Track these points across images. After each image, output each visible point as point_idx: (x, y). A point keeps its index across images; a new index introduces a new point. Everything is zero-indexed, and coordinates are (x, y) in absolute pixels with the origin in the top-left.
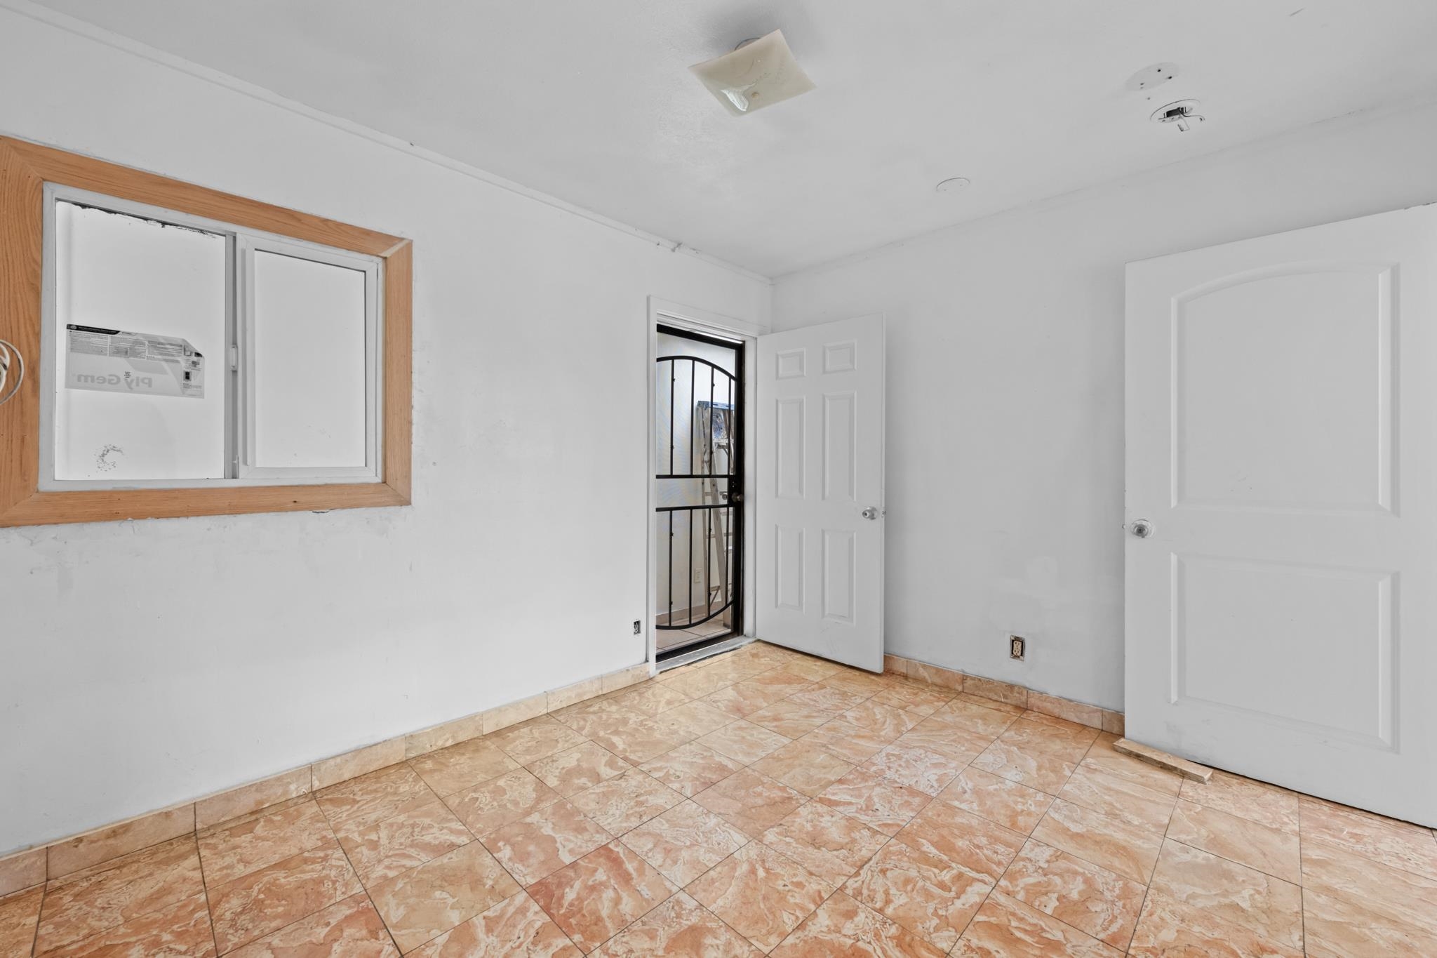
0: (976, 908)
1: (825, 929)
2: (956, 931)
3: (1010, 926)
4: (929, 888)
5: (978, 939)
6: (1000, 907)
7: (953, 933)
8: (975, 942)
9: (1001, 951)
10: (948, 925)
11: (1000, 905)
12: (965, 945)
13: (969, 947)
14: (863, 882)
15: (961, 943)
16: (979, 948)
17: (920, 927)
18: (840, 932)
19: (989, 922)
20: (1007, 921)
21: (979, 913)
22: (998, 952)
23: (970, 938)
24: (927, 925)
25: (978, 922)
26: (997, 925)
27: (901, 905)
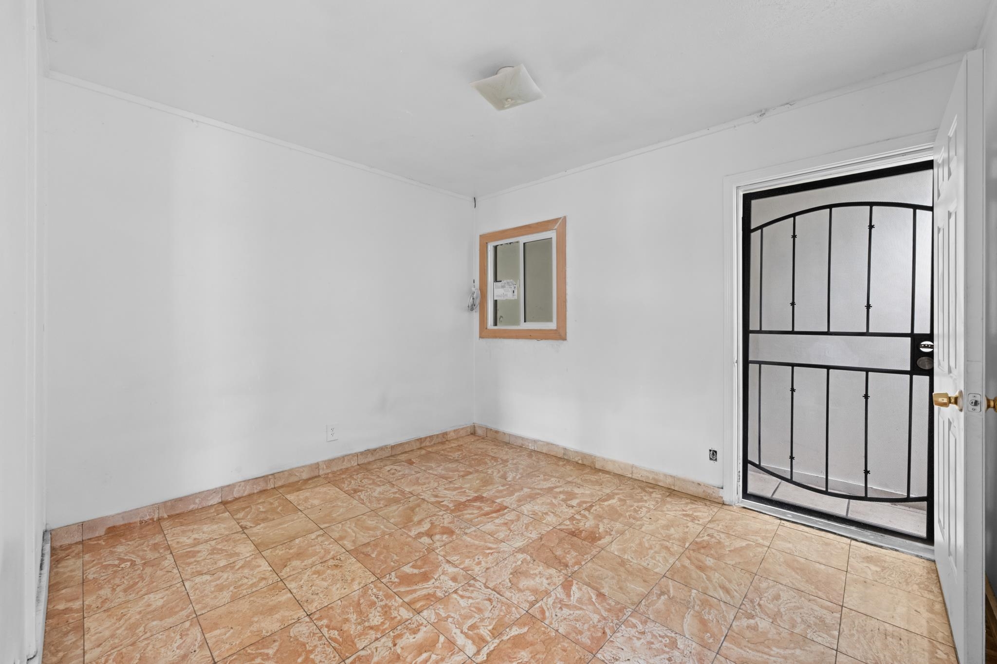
0: (452, 639)
1: (445, 569)
2: (434, 622)
3: (433, 653)
4: (472, 619)
5: (425, 631)
6: (450, 654)
7: (432, 620)
8: (423, 629)
9: (414, 640)
10: (439, 620)
11: (452, 655)
12: (422, 623)
13: (422, 624)
14: (480, 589)
15: (425, 622)
16: (419, 630)
17: (441, 607)
18: (443, 574)
19: (438, 642)
20: (437, 653)
21: (446, 639)
22: (414, 638)
23: (427, 627)
24: (441, 610)
25: (439, 636)
26: (435, 646)
27: (458, 602)
